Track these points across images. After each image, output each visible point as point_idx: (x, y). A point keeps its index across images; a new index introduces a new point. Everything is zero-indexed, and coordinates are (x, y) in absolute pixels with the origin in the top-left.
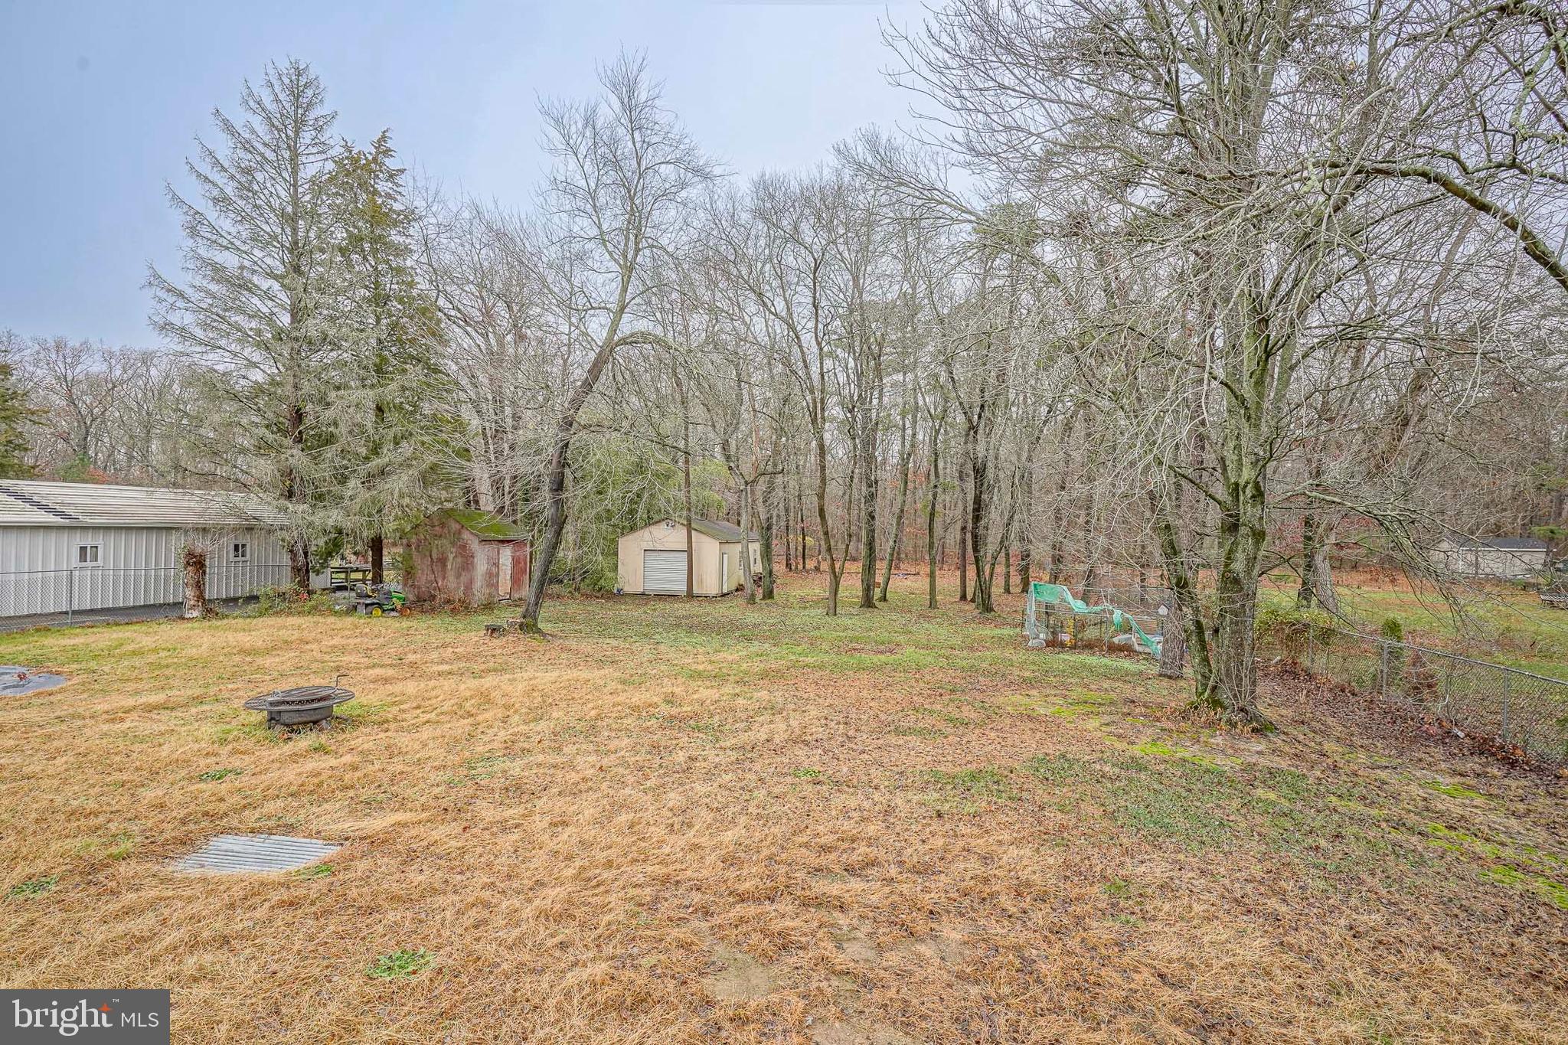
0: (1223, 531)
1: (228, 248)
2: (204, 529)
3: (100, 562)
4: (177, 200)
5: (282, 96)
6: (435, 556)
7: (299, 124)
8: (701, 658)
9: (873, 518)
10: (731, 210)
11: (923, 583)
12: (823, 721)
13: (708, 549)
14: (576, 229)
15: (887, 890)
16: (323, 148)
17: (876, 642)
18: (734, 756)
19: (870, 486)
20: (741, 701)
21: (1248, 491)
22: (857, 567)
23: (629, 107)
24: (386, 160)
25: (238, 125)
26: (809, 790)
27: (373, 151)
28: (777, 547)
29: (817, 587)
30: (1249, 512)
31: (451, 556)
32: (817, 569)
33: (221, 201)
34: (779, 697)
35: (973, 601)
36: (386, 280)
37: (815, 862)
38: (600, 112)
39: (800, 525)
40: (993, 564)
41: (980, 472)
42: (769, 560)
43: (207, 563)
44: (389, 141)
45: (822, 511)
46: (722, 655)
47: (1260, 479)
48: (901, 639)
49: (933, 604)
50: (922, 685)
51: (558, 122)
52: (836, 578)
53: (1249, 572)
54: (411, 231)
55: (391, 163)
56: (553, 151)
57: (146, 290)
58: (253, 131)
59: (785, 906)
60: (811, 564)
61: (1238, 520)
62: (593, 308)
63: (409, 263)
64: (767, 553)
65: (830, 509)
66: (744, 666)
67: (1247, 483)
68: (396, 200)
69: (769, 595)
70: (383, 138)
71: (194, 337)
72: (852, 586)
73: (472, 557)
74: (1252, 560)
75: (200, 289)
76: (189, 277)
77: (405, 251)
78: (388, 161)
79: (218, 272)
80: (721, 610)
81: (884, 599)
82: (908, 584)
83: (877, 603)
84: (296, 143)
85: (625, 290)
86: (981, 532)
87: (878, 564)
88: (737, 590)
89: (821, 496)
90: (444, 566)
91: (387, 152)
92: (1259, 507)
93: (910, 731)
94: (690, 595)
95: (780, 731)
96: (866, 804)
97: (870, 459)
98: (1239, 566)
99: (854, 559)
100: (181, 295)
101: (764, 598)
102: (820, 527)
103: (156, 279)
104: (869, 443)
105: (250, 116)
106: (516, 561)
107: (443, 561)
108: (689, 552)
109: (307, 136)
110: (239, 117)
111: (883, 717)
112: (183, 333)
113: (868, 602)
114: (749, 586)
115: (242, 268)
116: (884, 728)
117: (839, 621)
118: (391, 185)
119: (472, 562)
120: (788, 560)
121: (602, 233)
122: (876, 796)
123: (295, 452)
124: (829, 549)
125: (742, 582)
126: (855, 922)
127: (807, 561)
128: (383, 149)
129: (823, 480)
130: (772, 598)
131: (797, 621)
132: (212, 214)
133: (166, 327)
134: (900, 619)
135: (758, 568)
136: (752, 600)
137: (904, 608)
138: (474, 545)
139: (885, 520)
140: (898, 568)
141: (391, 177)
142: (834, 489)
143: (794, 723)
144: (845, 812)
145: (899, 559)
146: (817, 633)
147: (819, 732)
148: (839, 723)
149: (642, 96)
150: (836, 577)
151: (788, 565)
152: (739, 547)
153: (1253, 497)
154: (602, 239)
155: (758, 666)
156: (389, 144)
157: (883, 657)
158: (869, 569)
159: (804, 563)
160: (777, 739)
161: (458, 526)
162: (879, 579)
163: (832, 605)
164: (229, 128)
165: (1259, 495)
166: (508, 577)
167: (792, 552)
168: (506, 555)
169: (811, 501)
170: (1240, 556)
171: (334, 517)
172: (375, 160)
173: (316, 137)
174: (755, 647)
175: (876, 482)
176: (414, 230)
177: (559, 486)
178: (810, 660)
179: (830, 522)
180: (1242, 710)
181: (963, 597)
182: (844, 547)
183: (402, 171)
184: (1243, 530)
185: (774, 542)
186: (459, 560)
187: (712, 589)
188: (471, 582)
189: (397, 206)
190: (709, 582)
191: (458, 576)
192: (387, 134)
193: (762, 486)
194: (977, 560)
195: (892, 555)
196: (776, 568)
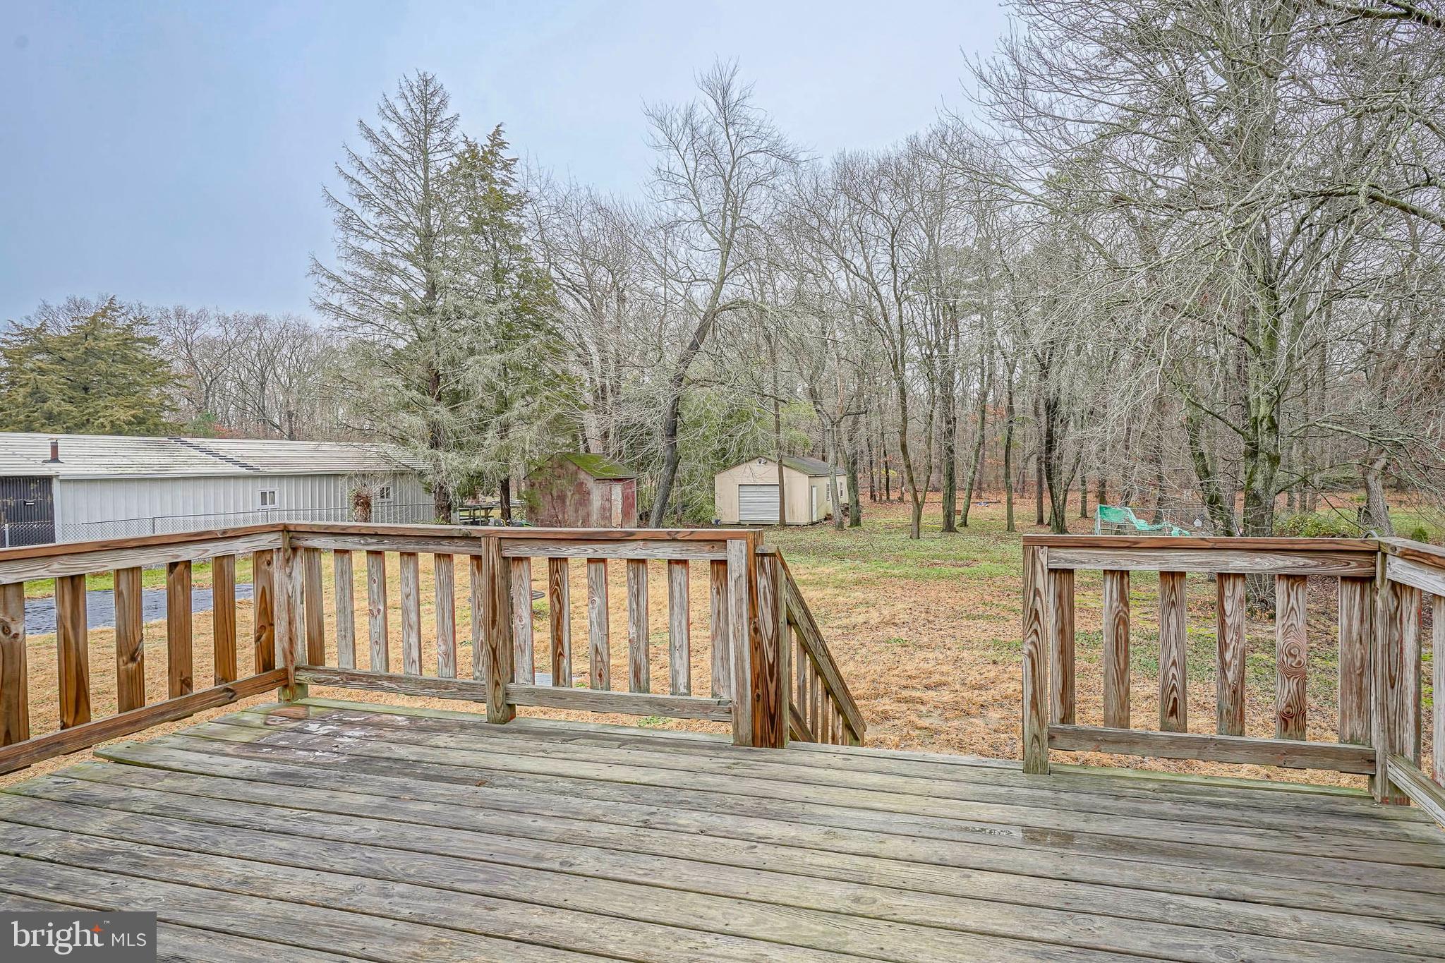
0: (1246, 457)
1: (373, 238)
2: (364, 475)
3: (277, 505)
4: (332, 200)
5: (413, 105)
6: (555, 494)
7: (428, 128)
8: (802, 571)
9: (952, 452)
10: (814, 185)
11: (1002, 511)
12: (909, 611)
13: (798, 484)
14: (680, 214)
15: (952, 695)
16: (449, 147)
17: (955, 558)
18: (840, 631)
19: (949, 423)
20: (841, 599)
21: (1264, 424)
22: (939, 497)
23: (724, 108)
24: (501, 151)
25: (377, 131)
26: (898, 650)
27: (489, 143)
28: (863, 481)
29: (903, 515)
30: (1265, 441)
31: (569, 494)
32: (901, 499)
33: (366, 198)
34: (871, 596)
35: (1049, 524)
36: (505, 258)
37: (904, 683)
38: (698, 111)
39: (883, 459)
40: (1066, 491)
41: (1052, 408)
42: (856, 492)
43: (373, 503)
44: (503, 134)
45: (904, 447)
46: (820, 569)
47: (1274, 414)
48: (979, 556)
49: (1010, 527)
50: (992, 588)
51: (662, 122)
52: (919, 507)
53: (1266, 489)
54: (525, 212)
55: (505, 154)
56: (658, 147)
57: (310, 278)
58: (389, 136)
59: (886, 700)
60: (894, 495)
61: (1257, 448)
62: (696, 280)
63: (524, 240)
64: (853, 485)
65: (912, 444)
66: (840, 576)
67: (1264, 417)
68: (509, 185)
69: (856, 522)
70: (498, 132)
71: (347, 315)
72: (933, 513)
73: (589, 493)
74: (1269, 480)
75: (352, 274)
76: (342, 264)
77: (518, 230)
78: (501, 152)
79: (367, 258)
80: (812, 536)
81: (965, 524)
82: (988, 511)
83: (958, 528)
84: (426, 145)
85: (724, 264)
86: (1053, 462)
87: (958, 494)
88: (826, 519)
89: (903, 434)
90: (564, 502)
91: (502, 145)
92: (1274, 437)
93: (979, 617)
94: (783, 524)
95: (874, 617)
96: (941, 657)
97: (948, 399)
98: (1258, 485)
99: (937, 490)
100: (338, 280)
101: (851, 525)
102: (902, 461)
103: (318, 268)
104: (947, 385)
105: (386, 123)
106: (626, 498)
107: (562, 498)
108: (781, 485)
109: (436, 137)
110: (376, 125)
111: (957, 608)
112: (339, 311)
113: (949, 527)
114: (838, 515)
115: (384, 253)
116: (957, 615)
117: (922, 544)
118: (505, 173)
119: (588, 499)
120: (872, 492)
121: (702, 216)
122: (949, 652)
123: (438, 408)
124: (911, 480)
125: (831, 512)
126: (931, 709)
127: (891, 493)
128: (497, 140)
129: (905, 420)
130: (860, 525)
131: (884, 544)
132: (358, 208)
133: (325, 307)
134: (978, 541)
135: (845, 499)
136: (840, 526)
137: (983, 531)
138: (590, 484)
139: (964, 453)
140: (979, 496)
141: (506, 166)
142: (914, 426)
143: (885, 612)
144: (926, 660)
145: (980, 489)
146: (902, 553)
147: (903, 617)
148: (921, 612)
149: (735, 95)
150: (918, 504)
151: (873, 496)
152: (827, 481)
153: (1269, 428)
154: (703, 220)
155: (851, 576)
156: (503, 137)
157: (960, 570)
158: (950, 498)
159: (888, 494)
160: (872, 622)
161: (575, 468)
162: (960, 506)
163: (915, 529)
164: (370, 134)
165: (1274, 427)
166: (620, 511)
167: (876, 484)
168: (617, 490)
169: (893, 439)
170: (1259, 477)
171: (476, 463)
172: (491, 152)
173: (444, 138)
174: (848, 563)
175: (955, 419)
176: (528, 210)
177: (672, 432)
178: (896, 572)
179: (912, 456)
180: (1263, 601)
181: (1041, 521)
182: (926, 478)
183: (515, 160)
184: (1261, 456)
185: (859, 475)
186: (577, 497)
187: (804, 519)
188: (588, 515)
189: (511, 191)
190: (800, 512)
191: (576, 511)
192: (501, 128)
193: (846, 424)
194: (1051, 487)
195: (971, 484)
196: (861, 499)
